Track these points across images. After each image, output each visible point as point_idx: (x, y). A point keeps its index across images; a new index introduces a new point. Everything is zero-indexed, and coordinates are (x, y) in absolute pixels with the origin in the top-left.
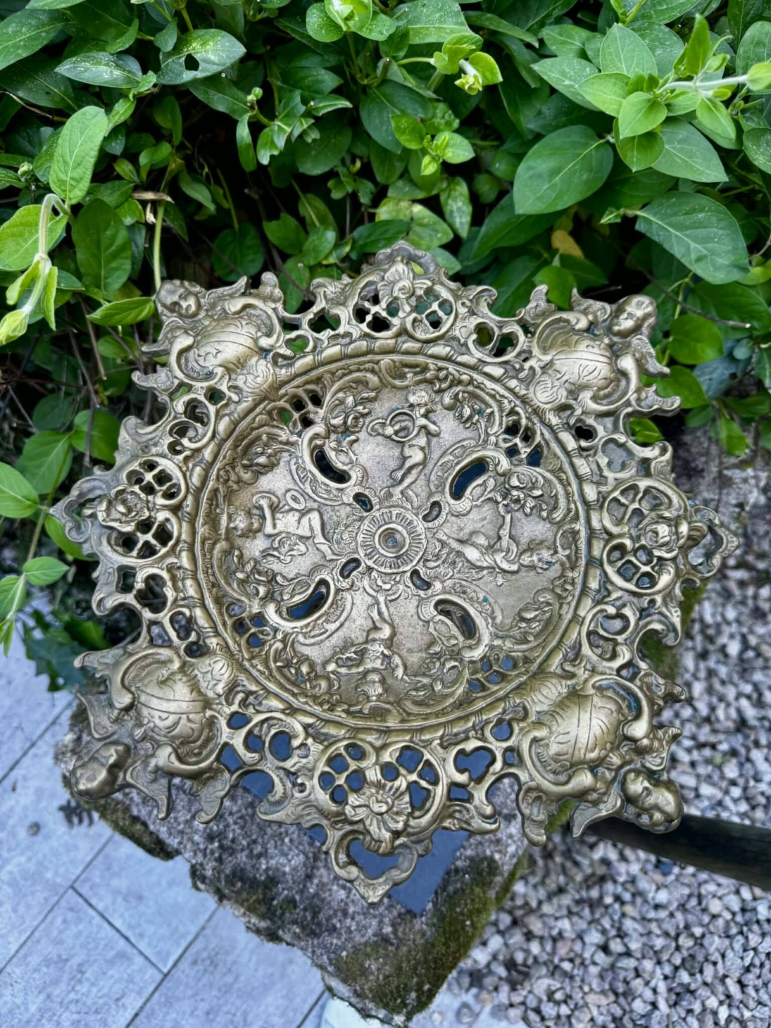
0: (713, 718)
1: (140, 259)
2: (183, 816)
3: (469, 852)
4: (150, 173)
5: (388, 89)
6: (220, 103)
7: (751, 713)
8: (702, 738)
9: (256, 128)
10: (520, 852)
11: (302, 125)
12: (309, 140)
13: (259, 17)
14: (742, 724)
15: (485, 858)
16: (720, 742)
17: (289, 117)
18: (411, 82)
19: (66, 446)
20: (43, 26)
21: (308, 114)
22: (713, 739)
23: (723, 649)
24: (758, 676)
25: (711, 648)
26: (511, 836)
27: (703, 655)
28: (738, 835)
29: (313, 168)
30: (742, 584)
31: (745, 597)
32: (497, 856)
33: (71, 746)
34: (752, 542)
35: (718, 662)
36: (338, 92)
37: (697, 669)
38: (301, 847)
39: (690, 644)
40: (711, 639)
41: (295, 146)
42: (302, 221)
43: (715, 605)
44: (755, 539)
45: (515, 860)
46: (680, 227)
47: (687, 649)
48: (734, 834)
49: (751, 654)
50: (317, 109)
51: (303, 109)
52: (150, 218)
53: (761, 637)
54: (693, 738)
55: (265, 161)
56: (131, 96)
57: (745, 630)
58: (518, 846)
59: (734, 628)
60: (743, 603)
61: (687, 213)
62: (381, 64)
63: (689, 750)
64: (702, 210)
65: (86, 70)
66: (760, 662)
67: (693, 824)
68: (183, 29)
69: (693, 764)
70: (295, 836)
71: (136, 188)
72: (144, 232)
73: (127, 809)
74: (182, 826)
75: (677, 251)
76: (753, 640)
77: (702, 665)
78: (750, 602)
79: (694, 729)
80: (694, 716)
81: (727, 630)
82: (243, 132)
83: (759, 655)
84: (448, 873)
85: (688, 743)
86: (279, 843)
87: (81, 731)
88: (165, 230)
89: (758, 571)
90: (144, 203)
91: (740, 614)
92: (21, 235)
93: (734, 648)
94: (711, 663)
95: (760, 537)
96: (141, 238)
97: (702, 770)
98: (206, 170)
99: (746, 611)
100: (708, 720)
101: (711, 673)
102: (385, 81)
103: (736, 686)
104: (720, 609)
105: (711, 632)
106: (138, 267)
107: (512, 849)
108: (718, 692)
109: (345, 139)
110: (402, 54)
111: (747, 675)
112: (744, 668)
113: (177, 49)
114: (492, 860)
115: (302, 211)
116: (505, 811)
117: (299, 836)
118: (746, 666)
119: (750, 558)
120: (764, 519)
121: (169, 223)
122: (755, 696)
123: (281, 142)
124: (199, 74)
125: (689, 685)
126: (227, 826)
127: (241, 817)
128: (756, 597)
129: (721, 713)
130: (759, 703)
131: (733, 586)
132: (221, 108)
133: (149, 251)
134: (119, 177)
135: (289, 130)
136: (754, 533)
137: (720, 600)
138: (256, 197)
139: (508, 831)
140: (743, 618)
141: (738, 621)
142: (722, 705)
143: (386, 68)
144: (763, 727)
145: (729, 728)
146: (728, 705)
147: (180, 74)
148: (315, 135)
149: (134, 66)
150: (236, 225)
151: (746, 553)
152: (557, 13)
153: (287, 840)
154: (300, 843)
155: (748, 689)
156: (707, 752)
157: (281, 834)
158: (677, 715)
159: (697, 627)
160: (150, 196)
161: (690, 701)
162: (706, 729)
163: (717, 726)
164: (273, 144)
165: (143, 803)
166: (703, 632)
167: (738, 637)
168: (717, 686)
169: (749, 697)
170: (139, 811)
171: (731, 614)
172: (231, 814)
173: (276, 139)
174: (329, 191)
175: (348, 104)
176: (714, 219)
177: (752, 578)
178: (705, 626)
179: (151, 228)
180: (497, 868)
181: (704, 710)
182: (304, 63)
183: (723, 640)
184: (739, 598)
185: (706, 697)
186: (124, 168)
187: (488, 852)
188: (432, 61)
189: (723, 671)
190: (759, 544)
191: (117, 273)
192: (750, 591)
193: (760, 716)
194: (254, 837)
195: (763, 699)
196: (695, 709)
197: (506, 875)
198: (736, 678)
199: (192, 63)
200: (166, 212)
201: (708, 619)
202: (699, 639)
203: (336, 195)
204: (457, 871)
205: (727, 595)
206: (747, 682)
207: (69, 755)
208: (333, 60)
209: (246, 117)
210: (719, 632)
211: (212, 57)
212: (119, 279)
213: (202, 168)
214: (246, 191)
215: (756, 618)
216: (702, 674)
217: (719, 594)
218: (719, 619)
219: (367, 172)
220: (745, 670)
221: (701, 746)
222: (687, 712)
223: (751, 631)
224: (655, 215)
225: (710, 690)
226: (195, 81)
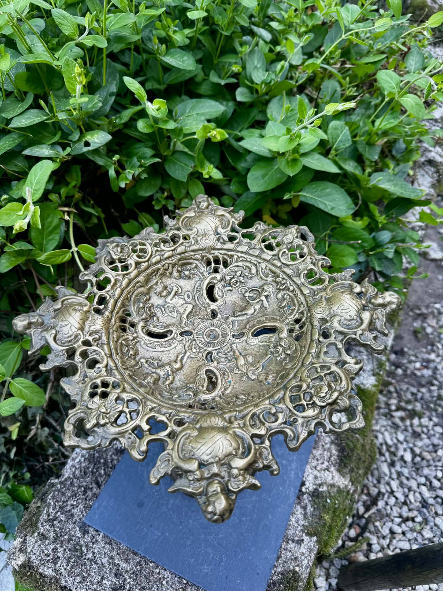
0: (408, 502)
1: (62, 237)
2: (96, 578)
3: (280, 569)
4: (66, 197)
5: (177, 156)
6: (100, 161)
7: (427, 494)
8: (405, 515)
9: (118, 173)
10: (311, 564)
11: (138, 171)
12: (143, 178)
13: (114, 130)
14: (425, 504)
15: (291, 571)
16: (416, 516)
17: (133, 167)
18: (186, 150)
20: (16, 139)
21: (141, 166)
22: (411, 515)
23: (402, 458)
24: (426, 471)
25: (396, 459)
26: (303, 554)
27: (392, 464)
28: (439, 548)
29: (145, 193)
30: (402, 419)
31: (406, 426)
32: (297, 569)
33: (19, 547)
34: (401, 395)
35: (401, 467)
36: (154, 156)
37: (391, 473)
38: (174, 586)
39: (383, 458)
40: (394, 454)
41: (136, 180)
42: (141, 224)
43: (391, 434)
44: (402, 393)
45: (309, 570)
46: (320, 197)
47: (382, 462)
48: (436, 549)
49: (418, 459)
50: (145, 164)
51: (138, 164)
52: (67, 217)
53: (421, 448)
54: (400, 516)
55: (123, 185)
56: (58, 160)
57: (411, 445)
58: (308, 560)
59: (405, 445)
60: (406, 430)
61: (321, 190)
62: (172, 144)
63: (399, 525)
64: (328, 188)
65: (37, 151)
66: (424, 463)
67: (412, 554)
68: (81, 132)
69: (404, 533)
70: (169, 579)
71: (60, 206)
72: (64, 224)
73: (58, 582)
74: (95, 586)
75: (322, 207)
76: (417, 451)
77: (393, 470)
78: (410, 429)
79: (399, 510)
80: (396, 502)
81: (401, 447)
82: (112, 173)
83: (423, 459)
84: (269, 586)
85: (398, 520)
86: (160, 585)
87: (26, 536)
88: (75, 225)
89: (409, 410)
90: (64, 212)
91: (406, 437)
92: (10, 214)
93: (408, 457)
94: (398, 467)
95: (405, 392)
96: (63, 228)
97: (409, 535)
98: (92, 202)
99: (409, 434)
100: (405, 503)
101: (399, 474)
102: (175, 152)
103: (416, 480)
104: (394, 436)
105: (393, 449)
106: (62, 241)
107: (305, 562)
108: (407, 485)
109: (158, 182)
110: (181, 138)
111: (420, 471)
112: (417, 469)
113: (79, 140)
114: (294, 572)
115: (140, 221)
116: (297, 538)
117: (172, 578)
118: (418, 467)
119: (403, 404)
120: (404, 382)
121: (76, 221)
122: (428, 483)
123: (130, 177)
124: (90, 148)
125: (388, 484)
126: (125, 580)
127: (133, 573)
128: (412, 425)
129: (411, 497)
130: (431, 488)
131: (398, 421)
132: (101, 163)
133: (67, 232)
134: (51, 201)
135: (133, 172)
136: (401, 390)
137: (393, 431)
138: (116, 214)
139: (301, 551)
140: (408, 439)
141: (406, 440)
142: (412, 493)
143: (175, 143)
144: (437, 502)
145: (418, 507)
146: (415, 492)
147: (82, 149)
148: (144, 176)
149: (59, 149)
150: (107, 233)
151: (399, 401)
153: (164, 583)
154: (173, 583)
155: (423, 480)
156: (410, 524)
157: (160, 579)
158: (387, 504)
159: (384, 447)
160: (66, 209)
161: (392, 492)
162: (405, 508)
163: (411, 506)
164: (126, 179)
165: (69, 575)
166: (388, 450)
167: (409, 450)
168: (405, 481)
169: (424, 485)
170: (66, 582)
171: (401, 437)
172: (127, 571)
173: (127, 176)
174: (153, 206)
175: (159, 160)
176: (334, 191)
177: (406, 415)
178: (388, 447)
179: (67, 222)
180: (299, 577)
181: (402, 499)
182: (137, 146)
183: (401, 453)
184: (403, 427)
185: (400, 489)
186: (53, 197)
187: (291, 567)
188: (195, 137)
189: (406, 471)
190: (405, 396)
191: (52, 242)
192: (408, 423)
193: (434, 496)
194: (143, 585)
195: (433, 484)
196: (397, 498)
197: (305, 581)
198: (414, 474)
199: (87, 144)
200: (74, 217)
201: (390, 442)
202: (387, 454)
203: (157, 208)
204: (274, 583)
205: (396, 427)
206: (421, 476)
207: (18, 553)
208: (150, 144)
209: (113, 167)
210: (397, 449)
211: (96, 140)
212: (54, 244)
213: (89, 202)
214: (112, 210)
215: (416, 438)
216: (395, 476)
217: (391, 427)
218: (395, 441)
219: (170, 197)
220: (418, 469)
221: (406, 520)
222: (392, 501)
223: (415, 445)
224: (307, 193)
225: (401, 485)
226: (89, 152)
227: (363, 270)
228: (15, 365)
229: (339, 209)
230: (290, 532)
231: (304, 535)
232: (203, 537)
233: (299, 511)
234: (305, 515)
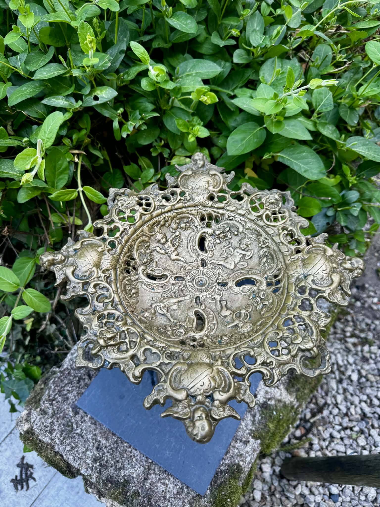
0: (349, 414)
1: (72, 176)
2: (81, 449)
3: (227, 462)
4: (77, 142)
5: (174, 110)
6: (106, 113)
7: (367, 410)
8: (345, 425)
9: (121, 124)
10: (253, 461)
11: (139, 123)
12: (143, 129)
13: (122, 85)
14: (364, 416)
15: (236, 464)
16: (354, 427)
17: (134, 120)
18: (183, 106)
19: (33, 264)
20: (37, 87)
21: (142, 119)
22: (350, 425)
23: (349, 377)
24: (368, 391)
25: (344, 377)
26: (247, 452)
27: (340, 381)
28: (365, 459)
29: (144, 142)
30: (355, 345)
31: (357, 351)
32: (241, 463)
33: (25, 417)
34: (357, 324)
35: (348, 385)
36: (154, 111)
37: (338, 389)
38: (141, 463)
39: (333, 376)
40: (343, 373)
41: (137, 130)
42: (140, 167)
43: (343, 356)
44: (358, 323)
45: (250, 465)
46: (296, 159)
47: (332, 378)
48: (362, 459)
49: (363, 380)
50: (146, 117)
51: (140, 117)
52: (76, 160)
53: (367, 371)
54: (340, 424)
55: (125, 136)
56: (71, 111)
57: (359, 368)
58: (251, 458)
59: (354, 367)
60: (356, 354)
61: (298, 153)
62: (171, 100)
63: (339, 431)
64: (304, 152)
65: (54, 101)
66: (369, 384)
67: (343, 459)
68: (92, 87)
69: (342, 439)
70: (138, 457)
71: (71, 149)
72: (73, 166)
73: (53, 448)
74: (81, 455)
76: (364, 373)
77: (340, 386)
78: (360, 354)
79: (340, 420)
80: (339, 413)
81: (350, 368)
82: (116, 124)
83: (368, 380)
84: (217, 474)
85: (338, 428)
86: (130, 461)
87: (31, 409)
88: (82, 166)
89: (362, 338)
90: (74, 154)
91: (356, 360)
92: (25, 158)
93: (355, 377)
94: (345, 385)
95: (360, 322)
96: (72, 168)
97: (347, 442)
98: (100, 145)
99: (359, 358)
100: (346, 415)
101: (345, 390)
102: (173, 107)
103: (359, 397)
104: (346, 358)
105: (342, 369)
106: (71, 180)
107: (248, 459)
108: (350, 400)
109: (157, 132)
110: (179, 96)
111: (363, 390)
112: (361, 388)
113: (90, 94)
114: (238, 465)
115: (140, 163)
116: (244, 439)
117: (140, 457)
118: (362, 386)
119: (357, 332)
120: (361, 313)
121: (84, 163)
122: (369, 401)
123: (131, 129)
124: (99, 102)
125: (335, 397)
126: (104, 454)
127: (111, 449)
128: (362, 351)
129: (352, 410)
130: (371, 405)
131: (350, 346)
132: (107, 115)
133: (75, 173)
134: (64, 144)
135: (134, 124)
136: (357, 320)
137: (345, 353)
138: (120, 157)
139: (246, 450)
140: (357, 362)
141: (355, 363)
142: (353, 406)
143: (173, 101)
144: (375, 417)
145: (358, 418)
146: (356, 406)
147: (91, 102)
148: (144, 127)
149: (73, 100)
150: (112, 171)
151: (355, 329)
152: (240, 85)
153: (134, 460)
154: (141, 461)
155: (365, 398)
156: (348, 432)
157: (131, 456)
158: (331, 413)
159: (335, 367)
160: (76, 151)
161: (336, 405)
162: (346, 419)
163: (352, 418)
164: (128, 130)
165: (61, 444)
166: (338, 369)
167: (356, 371)
168: (349, 397)
169: (365, 402)
170: (59, 448)
171: (351, 360)
172: (106, 447)
173: (129, 128)
174: (151, 153)
175: (158, 115)
176: (309, 155)
177: (359, 342)
178: (339, 367)
179: (76, 164)
180: (242, 469)
181: (344, 410)
182: (140, 101)
183: (349, 373)
184: (354, 352)
185: (344, 403)
186: (66, 141)
187: (237, 462)
188: (191, 97)
189: (351, 389)
190: (360, 325)
191: (62, 181)
192: (359, 348)
193: (372, 412)
194: (117, 459)
195: (373, 402)
196: (340, 409)
197: (246, 473)
198: (358, 392)
199: (96, 98)
200: (83, 159)
201: (341, 363)
202: (337, 373)
203: (154, 154)
204: (221, 472)
205: (348, 351)
206: (364, 394)
207: (24, 422)
208: (152, 99)
209: (117, 119)
210: (346, 369)
211: (104, 96)
212: (63, 183)
213: (98, 144)
214: (116, 153)
215: (364, 362)
216: (341, 391)
217: (344, 350)
218: (346, 362)
219: (166, 146)
220: (362, 388)
221: (345, 429)
222: (336, 411)
223: (362, 368)
224: (285, 154)
225: (346, 399)
226: (97, 105)
227: (330, 223)
228: (29, 275)
229: (312, 173)
230: (240, 434)
231: (250, 437)
232: (168, 428)
233: (249, 418)
234: (253, 422)
